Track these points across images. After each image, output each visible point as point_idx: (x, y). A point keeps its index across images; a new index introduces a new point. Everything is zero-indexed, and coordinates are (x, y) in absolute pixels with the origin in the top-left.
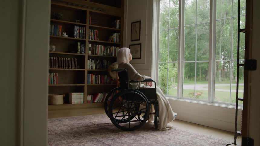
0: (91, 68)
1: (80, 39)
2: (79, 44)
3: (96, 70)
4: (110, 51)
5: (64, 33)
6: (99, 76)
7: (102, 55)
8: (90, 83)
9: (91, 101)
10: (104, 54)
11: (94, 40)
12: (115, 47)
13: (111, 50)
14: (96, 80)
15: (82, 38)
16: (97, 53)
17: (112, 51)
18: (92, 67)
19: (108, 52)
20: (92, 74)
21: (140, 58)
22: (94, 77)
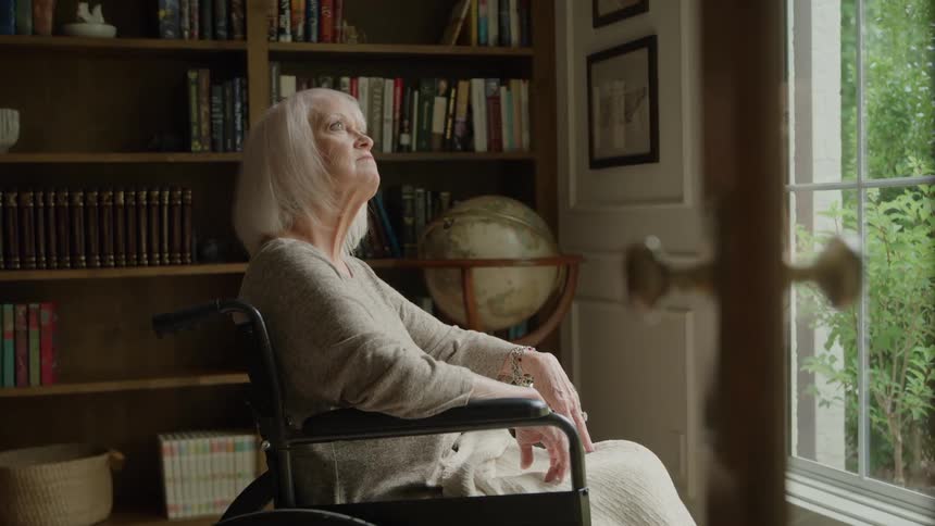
1: (208, 44)
2: (197, 82)
4: (450, 116)
5: (83, 9)
7: (387, 147)
10: (405, 139)
11: (314, 46)
12: (493, 84)
13: (463, 108)
15: (222, 33)
17: (470, 111)
19: (438, 128)
21: (652, 156)
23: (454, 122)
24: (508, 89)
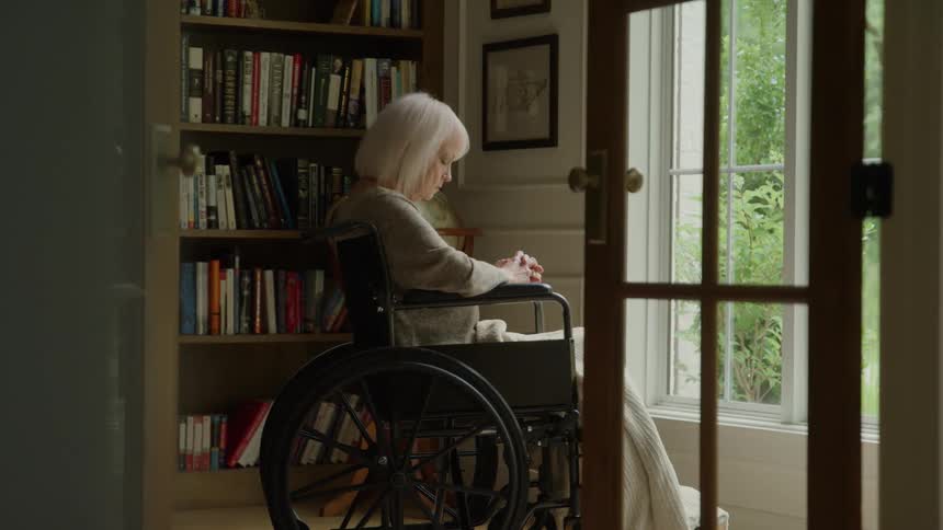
0: (203, 221)
3: (243, 234)
4: (344, 93)
6: (269, 274)
7: (286, 122)
8: (201, 330)
9: (204, 456)
10: (302, 114)
11: (220, 20)
12: (385, 64)
13: (356, 86)
14: (246, 302)
16: (247, 107)
17: (362, 90)
18: (211, 210)
19: (333, 104)
20: (216, 264)
21: (550, 142)
22: (228, 284)
23: (348, 100)
24: (398, 69)
